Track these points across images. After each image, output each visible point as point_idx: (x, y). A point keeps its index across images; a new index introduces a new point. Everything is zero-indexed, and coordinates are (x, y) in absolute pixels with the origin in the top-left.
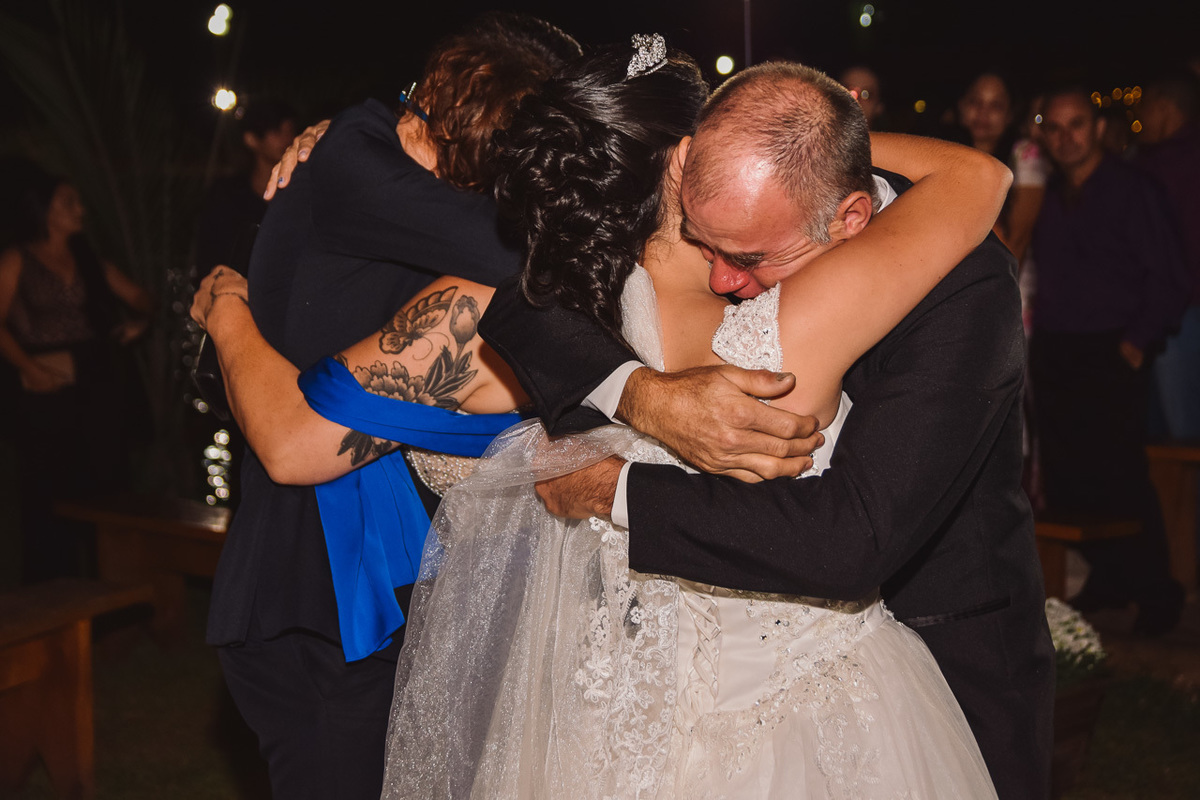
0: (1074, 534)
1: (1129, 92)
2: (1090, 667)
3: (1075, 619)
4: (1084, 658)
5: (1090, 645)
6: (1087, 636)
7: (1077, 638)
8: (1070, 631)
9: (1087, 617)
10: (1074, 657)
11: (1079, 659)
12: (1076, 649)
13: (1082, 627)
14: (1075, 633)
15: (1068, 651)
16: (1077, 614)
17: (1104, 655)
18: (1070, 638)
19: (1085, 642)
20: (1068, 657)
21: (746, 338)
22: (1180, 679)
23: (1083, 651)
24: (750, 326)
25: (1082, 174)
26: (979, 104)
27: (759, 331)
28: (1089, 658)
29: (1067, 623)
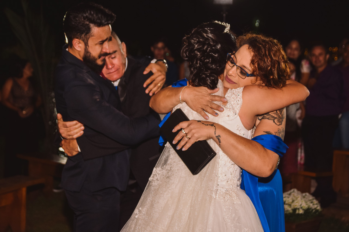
0: (314, 175)
1: (334, 48)
2: (317, 213)
3: (313, 199)
4: (316, 211)
5: (317, 207)
6: (316, 204)
7: (313, 204)
8: (312, 202)
9: (317, 198)
10: (313, 210)
11: (314, 211)
12: (313, 208)
13: (315, 202)
14: (313, 203)
15: (311, 208)
16: (314, 198)
17: (321, 210)
18: (311, 205)
19: (316, 206)
20: (311, 210)
21: (233, 96)
22: (343, 219)
23: (315, 209)
24: (235, 93)
25: (320, 69)
26: (291, 48)
27: (237, 95)
28: (317, 211)
29: (311, 200)
